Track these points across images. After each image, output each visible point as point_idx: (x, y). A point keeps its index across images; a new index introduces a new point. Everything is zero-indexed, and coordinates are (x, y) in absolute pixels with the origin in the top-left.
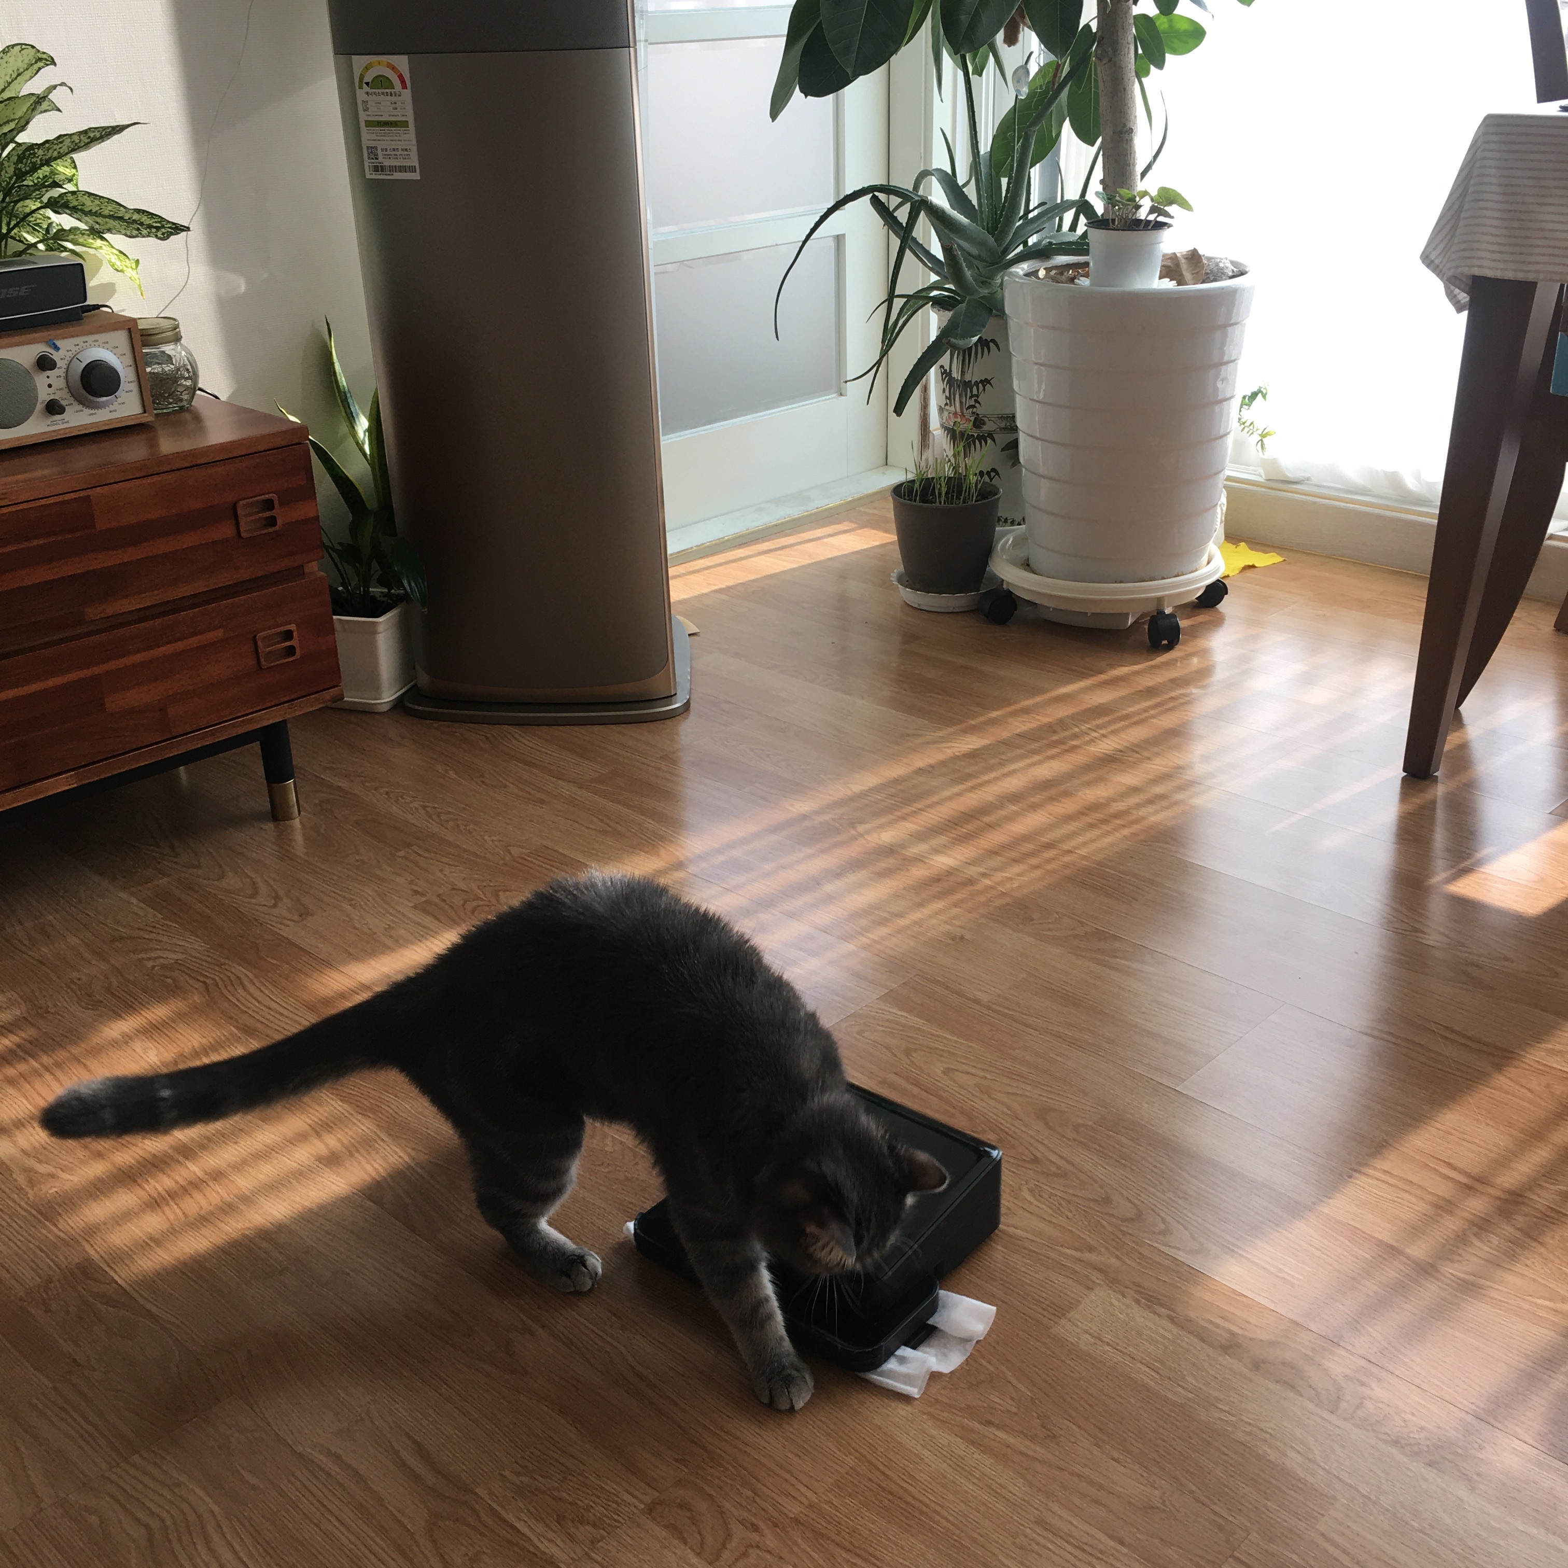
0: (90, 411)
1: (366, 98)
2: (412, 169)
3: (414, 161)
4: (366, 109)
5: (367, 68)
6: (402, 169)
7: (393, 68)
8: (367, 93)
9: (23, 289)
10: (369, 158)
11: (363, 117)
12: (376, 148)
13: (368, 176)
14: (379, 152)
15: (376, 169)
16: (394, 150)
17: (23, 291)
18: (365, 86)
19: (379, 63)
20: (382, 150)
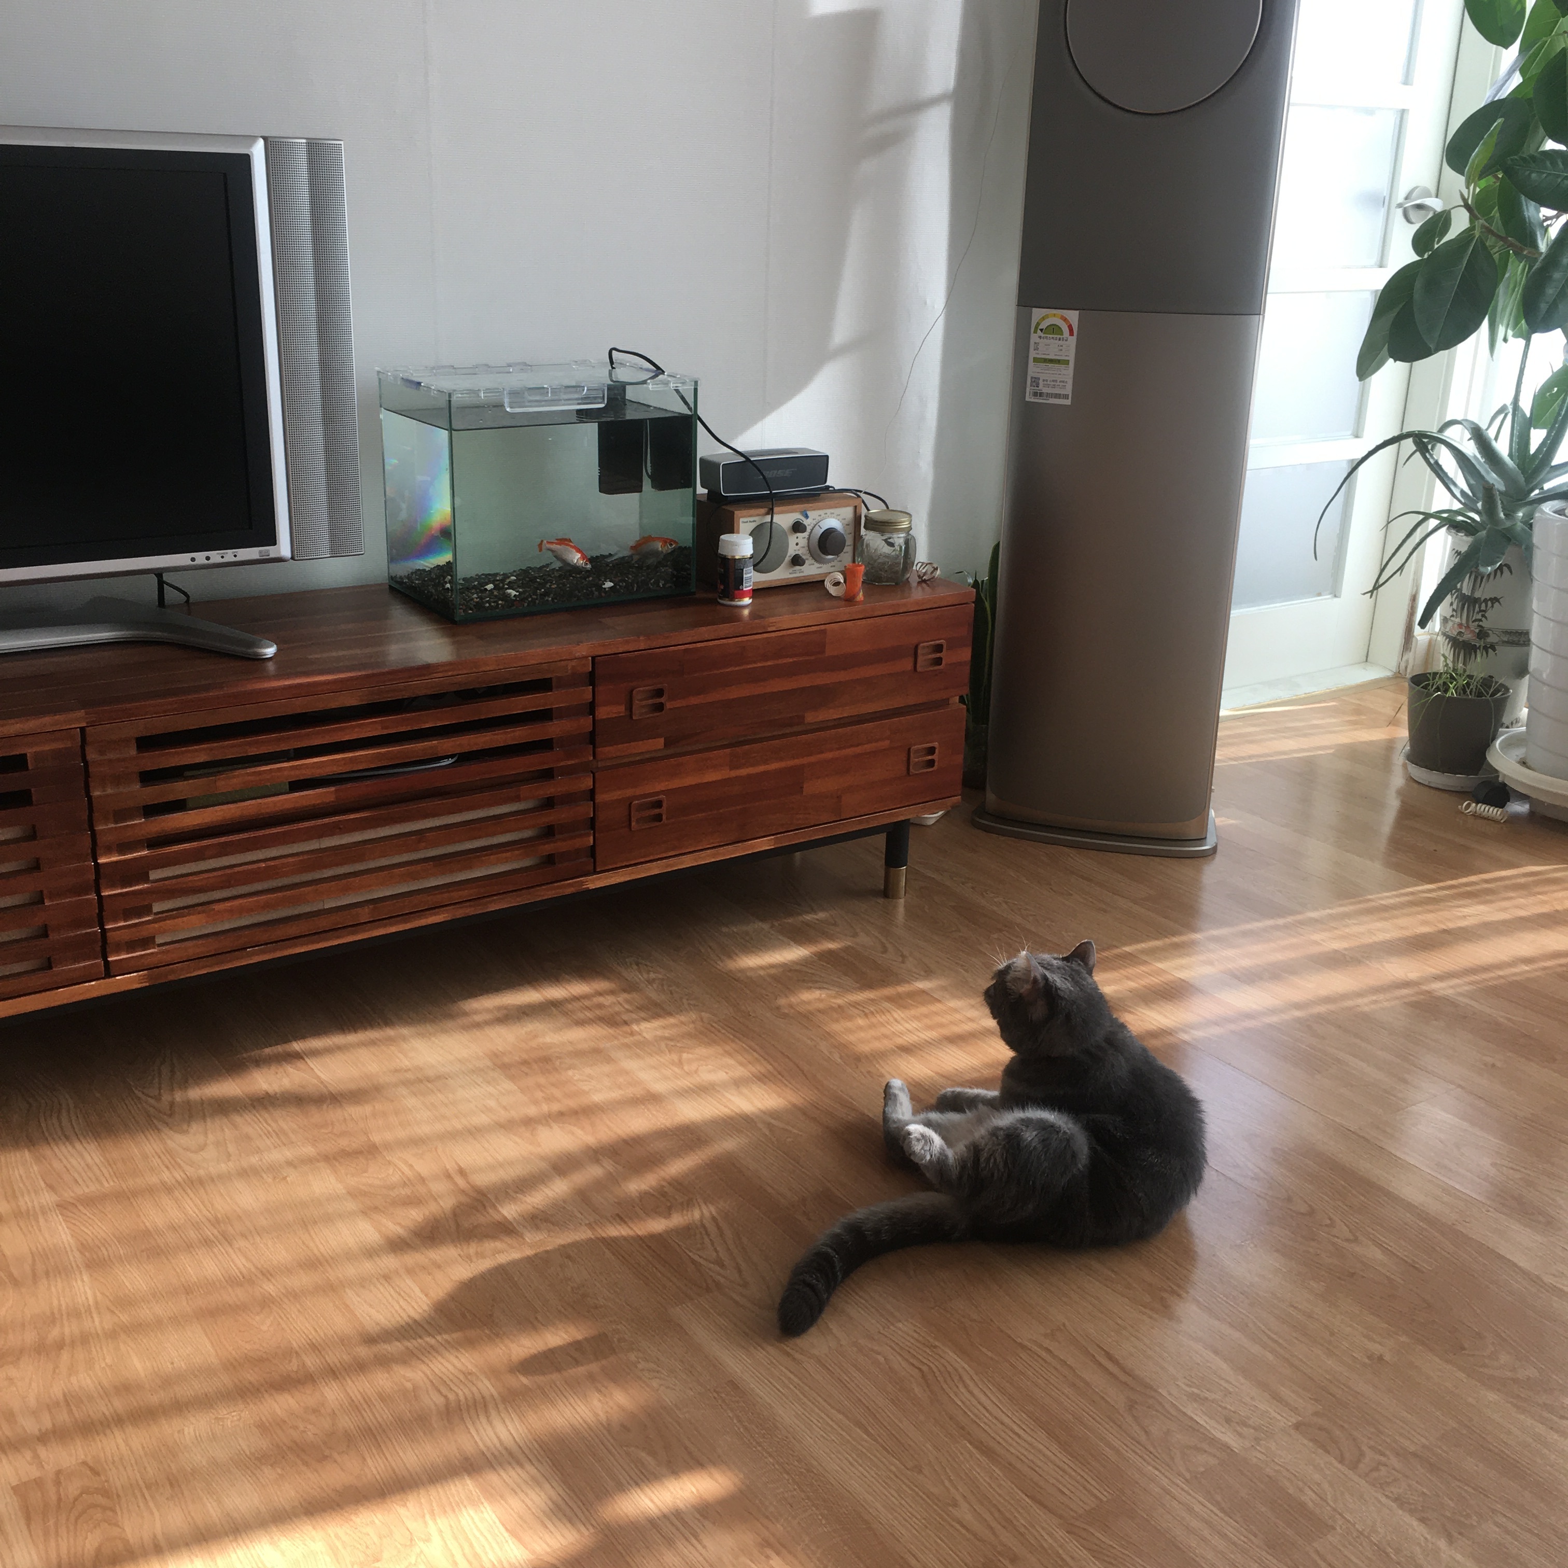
0: (817, 565)
1: (1038, 340)
2: (1066, 397)
3: (1068, 390)
4: (1036, 349)
5: (1043, 318)
6: (1057, 396)
7: (1065, 320)
8: (1040, 337)
9: (788, 470)
10: (1031, 386)
11: (1032, 354)
12: (1039, 379)
13: (1027, 399)
14: (1041, 382)
15: (1035, 394)
16: (1053, 381)
17: (787, 473)
18: (1039, 331)
19: (1055, 315)
20: (1044, 380)
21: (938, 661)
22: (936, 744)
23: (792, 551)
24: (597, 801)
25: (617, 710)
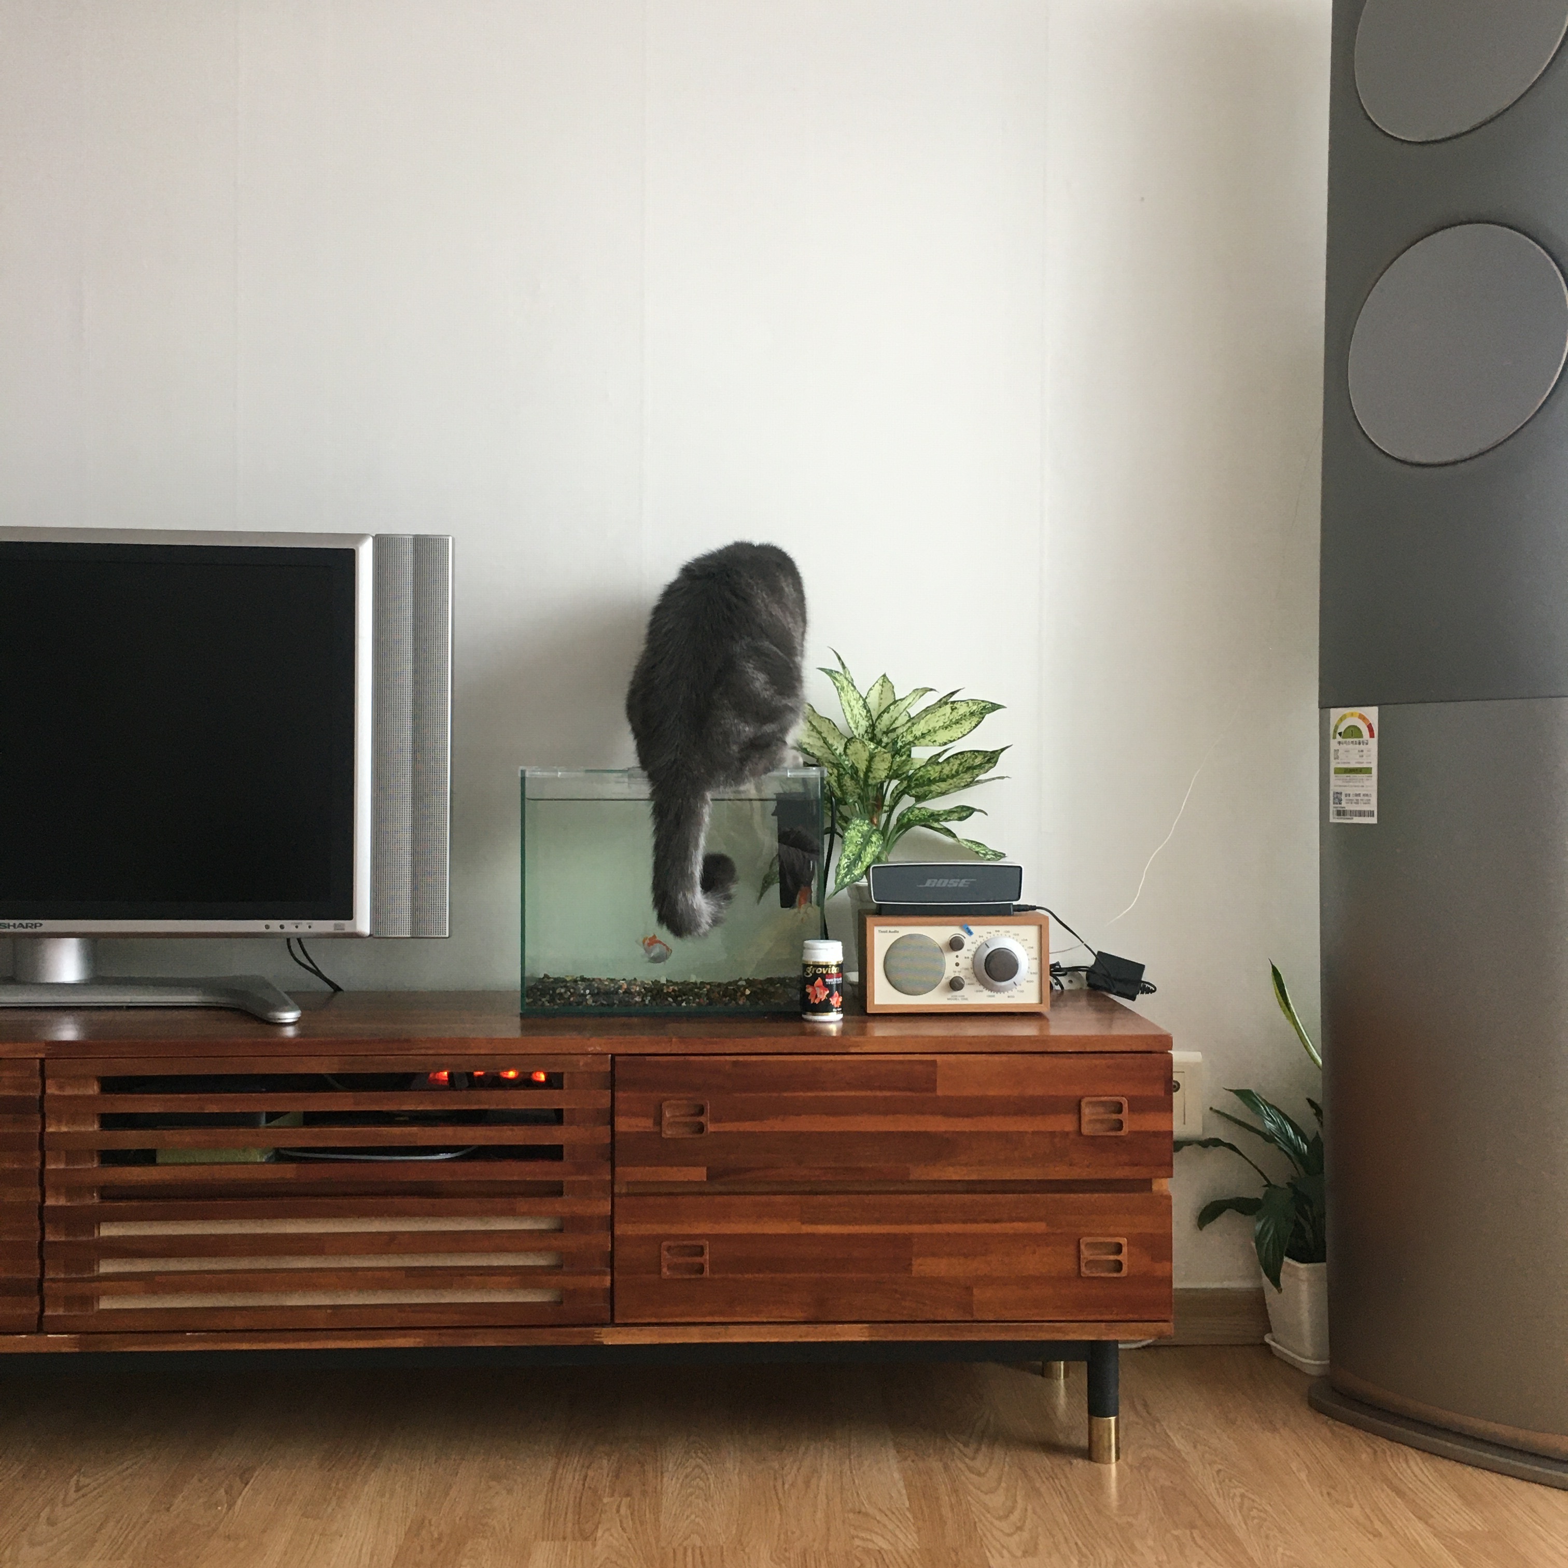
0: (989, 993)
1: (1338, 747)
2: (1371, 814)
3: (1373, 806)
4: (1337, 758)
5: (1341, 720)
6: (1361, 814)
7: (1362, 717)
8: (1339, 743)
9: (963, 881)
10: (1334, 803)
11: (1333, 765)
12: (1341, 793)
13: (1332, 820)
14: (1343, 797)
15: (1340, 813)
16: (1356, 795)
17: (963, 883)
18: (1338, 736)
19: (1352, 715)
20: (1346, 795)
21: (1119, 1125)
22: (1123, 1241)
23: (950, 972)
24: (618, 1232)
25: (645, 1124)
